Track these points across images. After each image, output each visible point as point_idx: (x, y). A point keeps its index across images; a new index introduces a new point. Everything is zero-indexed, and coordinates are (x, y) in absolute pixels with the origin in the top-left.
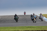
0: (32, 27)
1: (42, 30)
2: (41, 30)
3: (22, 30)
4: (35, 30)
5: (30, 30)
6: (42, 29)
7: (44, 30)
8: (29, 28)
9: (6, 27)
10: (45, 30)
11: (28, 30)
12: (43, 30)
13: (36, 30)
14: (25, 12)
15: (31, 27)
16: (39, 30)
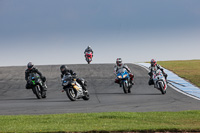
0: (121, 118)
1: (161, 131)
2: (157, 131)
3: (78, 129)
4: (134, 128)
5: (112, 129)
6: (163, 126)
7: (171, 131)
8: (107, 120)
9: (10, 117)
10: (176, 130)
11: (104, 128)
12: (167, 130)
13: (136, 127)
14: (88, 50)
15: (115, 117)
16: (150, 131)
